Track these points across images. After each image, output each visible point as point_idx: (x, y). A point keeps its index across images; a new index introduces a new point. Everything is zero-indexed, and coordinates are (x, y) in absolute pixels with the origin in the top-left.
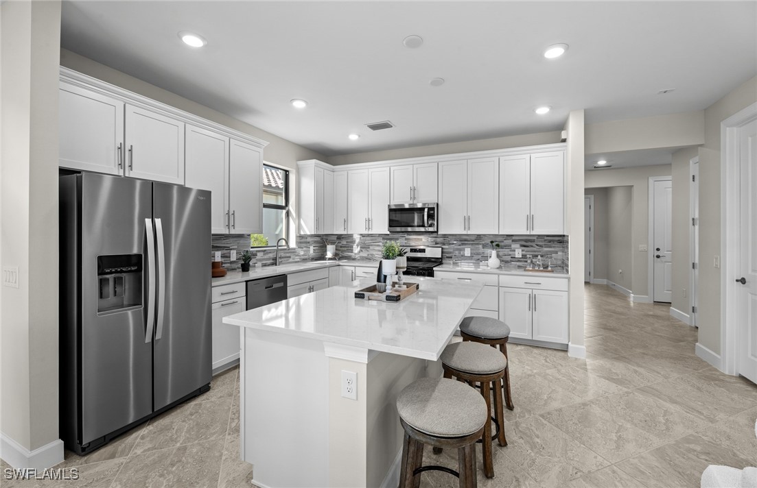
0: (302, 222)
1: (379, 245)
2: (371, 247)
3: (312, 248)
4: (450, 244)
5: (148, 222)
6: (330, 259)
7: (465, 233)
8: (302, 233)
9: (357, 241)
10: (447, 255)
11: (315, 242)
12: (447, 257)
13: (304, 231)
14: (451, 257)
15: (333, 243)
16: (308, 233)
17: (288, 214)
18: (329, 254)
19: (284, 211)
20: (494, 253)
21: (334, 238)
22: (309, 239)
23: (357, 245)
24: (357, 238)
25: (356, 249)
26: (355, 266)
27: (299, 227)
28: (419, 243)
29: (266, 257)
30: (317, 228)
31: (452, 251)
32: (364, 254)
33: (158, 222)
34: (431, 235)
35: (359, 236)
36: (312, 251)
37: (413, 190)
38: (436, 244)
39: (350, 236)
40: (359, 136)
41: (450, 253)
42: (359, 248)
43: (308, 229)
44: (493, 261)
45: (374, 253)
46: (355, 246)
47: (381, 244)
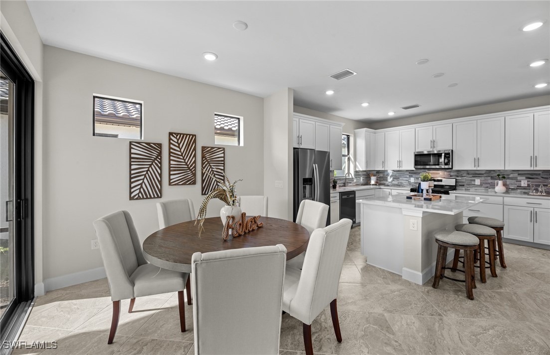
0: (357, 163)
1: (406, 177)
2: (401, 178)
3: (362, 178)
4: (462, 176)
5: (314, 165)
6: (373, 185)
7: (475, 169)
8: (357, 170)
9: (391, 174)
10: (460, 184)
11: (364, 175)
12: (460, 185)
13: (358, 168)
14: (464, 185)
15: (374, 176)
16: (361, 170)
17: (349, 159)
18: (373, 182)
19: (347, 158)
20: (500, 183)
21: (375, 172)
22: (360, 173)
23: (391, 177)
24: (390, 173)
25: (390, 179)
26: (391, 189)
27: (355, 166)
28: (437, 176)
30: (367, 167)
31: (464, 181)
32: (396, 182)
33: (316, 165)
34: (448, 171)
35: (392, 171)
36: (361, 180)
37: (433, 142)
38: (451, 176)
39: (386, 171)
40: (395, 113)
41: (463, 182)
42: (392, 179)
43: (361, 167)
44: (500, 187)
45: (403, 182)
46: (389, 177)
47: (408, 176)
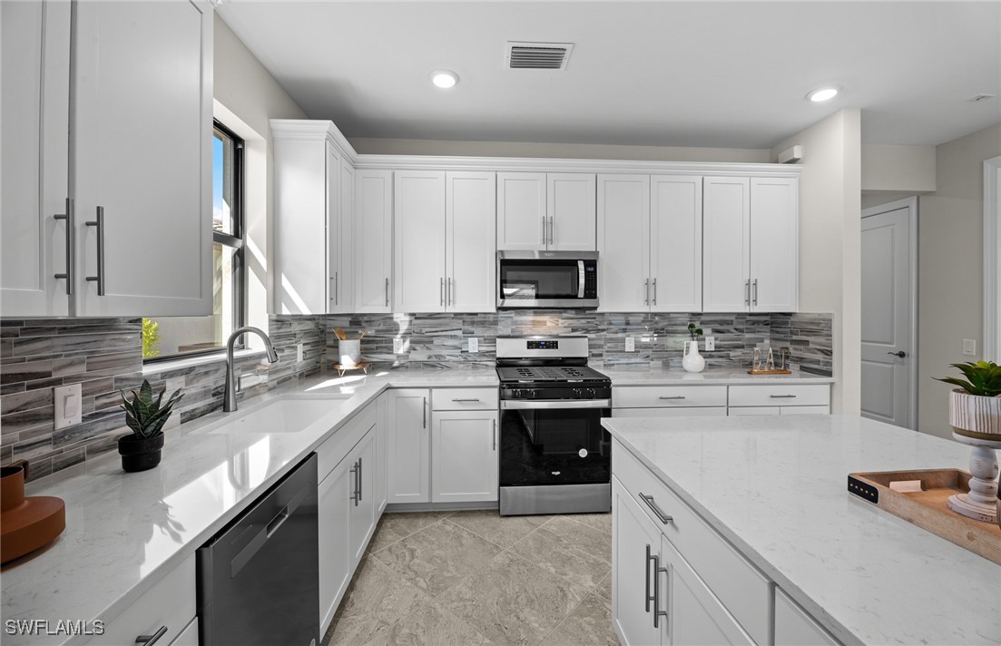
0: (285, 283)
1: (455, 336)
2: (437, 341)
3: (300, 348)
4: (599, 331)
6: (348, 373)
7: (647, 309)
8: (285, 311)
9: (403, 328)
10: (595, 351)
11: (307, 333)
12: (596, 355)
13: (291, 304)
14: (601, 355)
15: (350, 335)
16: (306, 311)
17: (241, 258)
18: (347, 362)
19: (228, 252)
20: (694, 345)
21: (345, 322)
22: (298, 327)
23: (404, 337)
24: (402, 322)
25: (401, 346)
26: (430, 388)
27: (276, 296)
28: (542, 329)
29: (196, 388)
31: (602, 342)
32: (421, 355)
34: (565, 315)
35: (408, 318)
36: (299, 356)
37: (548, 224)
38: (573, 330)
39: (388, 318)
41: (599, 347)
42: (407, 344)
43: (306, 300)
44: (693, 360)
45: (444, 352)
46: (397, 339)
47: (459, 333)
